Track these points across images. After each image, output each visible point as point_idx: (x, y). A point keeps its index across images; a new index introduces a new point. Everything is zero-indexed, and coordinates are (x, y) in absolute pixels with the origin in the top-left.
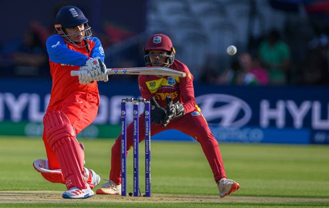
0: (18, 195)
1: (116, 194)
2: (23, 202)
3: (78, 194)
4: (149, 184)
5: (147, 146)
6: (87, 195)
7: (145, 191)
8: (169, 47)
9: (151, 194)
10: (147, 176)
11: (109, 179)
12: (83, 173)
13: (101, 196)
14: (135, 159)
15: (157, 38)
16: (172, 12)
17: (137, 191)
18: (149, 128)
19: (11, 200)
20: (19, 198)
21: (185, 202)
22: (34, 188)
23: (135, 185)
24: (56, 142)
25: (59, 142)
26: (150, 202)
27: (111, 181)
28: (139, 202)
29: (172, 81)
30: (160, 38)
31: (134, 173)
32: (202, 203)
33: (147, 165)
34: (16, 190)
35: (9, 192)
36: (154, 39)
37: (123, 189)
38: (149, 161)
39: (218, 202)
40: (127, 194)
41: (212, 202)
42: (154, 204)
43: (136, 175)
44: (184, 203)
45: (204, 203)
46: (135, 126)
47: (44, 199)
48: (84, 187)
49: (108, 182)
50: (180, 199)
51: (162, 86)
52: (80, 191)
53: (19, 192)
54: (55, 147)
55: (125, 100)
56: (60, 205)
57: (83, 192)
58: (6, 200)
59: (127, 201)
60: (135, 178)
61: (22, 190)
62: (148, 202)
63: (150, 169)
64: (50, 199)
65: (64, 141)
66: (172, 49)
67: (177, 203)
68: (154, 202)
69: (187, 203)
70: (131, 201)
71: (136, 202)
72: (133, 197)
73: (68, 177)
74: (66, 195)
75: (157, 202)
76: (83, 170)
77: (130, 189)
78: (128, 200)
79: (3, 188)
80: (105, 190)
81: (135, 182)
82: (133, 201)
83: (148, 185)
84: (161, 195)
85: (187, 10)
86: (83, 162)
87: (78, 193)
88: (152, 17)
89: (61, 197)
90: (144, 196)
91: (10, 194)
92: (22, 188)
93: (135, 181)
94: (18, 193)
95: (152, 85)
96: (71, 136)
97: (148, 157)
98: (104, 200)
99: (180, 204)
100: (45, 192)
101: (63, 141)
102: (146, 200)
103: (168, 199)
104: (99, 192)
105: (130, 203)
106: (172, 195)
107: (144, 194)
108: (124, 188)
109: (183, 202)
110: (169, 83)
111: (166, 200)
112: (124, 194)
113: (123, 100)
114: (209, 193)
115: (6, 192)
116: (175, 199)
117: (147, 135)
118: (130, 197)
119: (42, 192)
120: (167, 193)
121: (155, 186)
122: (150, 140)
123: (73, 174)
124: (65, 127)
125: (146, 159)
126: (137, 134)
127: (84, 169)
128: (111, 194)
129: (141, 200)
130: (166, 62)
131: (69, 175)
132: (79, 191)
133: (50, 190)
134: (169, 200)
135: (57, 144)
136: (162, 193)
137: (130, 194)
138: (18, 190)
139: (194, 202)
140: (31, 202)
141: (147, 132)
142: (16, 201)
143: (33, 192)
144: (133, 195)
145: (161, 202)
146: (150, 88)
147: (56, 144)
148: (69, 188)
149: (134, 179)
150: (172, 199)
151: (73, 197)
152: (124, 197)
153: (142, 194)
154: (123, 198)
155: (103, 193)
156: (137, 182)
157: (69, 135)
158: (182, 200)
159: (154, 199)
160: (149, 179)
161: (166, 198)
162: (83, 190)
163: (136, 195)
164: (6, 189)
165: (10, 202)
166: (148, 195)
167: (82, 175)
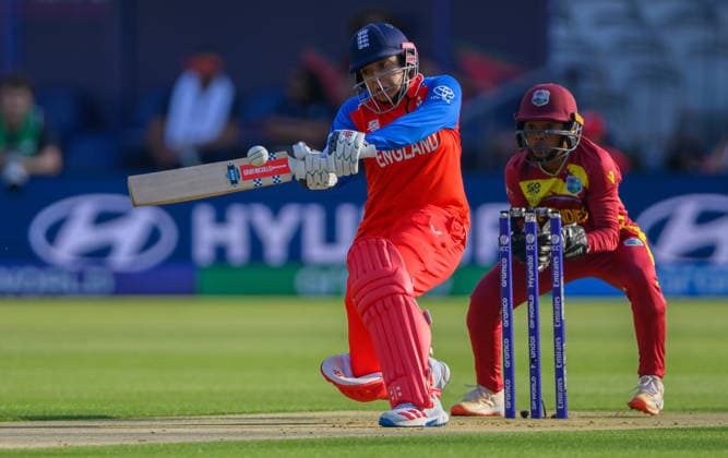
0: (285, 421)
1: (495, 414)
2: (293, 437)
3: (412, 418)
4: (564, 391)
5: (557, 310)
6: (433, 422)
7: (554, 405)
8: (566, 113)
9: (569, 413)
10: (559, 373)
11: (475, 383)
12: (426, 373)
13: (462, 419)
14: (533, 338)
15: (540, 94)
16: (603, 21)
17: (538, 406)
18: (559, 270)
19: (267, 434)
20: (286, 428)
21: (641, 427)
22: (317, 406)
23: (534, 395)
24: (373, 304)
25: (379, 305)
26: (566, 429)
27: (481, 387)
28: (544, 429)
29: (576, 186)
30: (546, 94)
31: (531, 369)
32: (678, 429)
33: (559, 351)
34: (279, 411)
35: (263, 415)
36: (535, 97)
37: (509, 403)
38: (562, 342)
39: (712, 425)
40: (518, 414)
41: (699, 426)
42: (575, 433)
43: (535, 373)
44: (640, 430)
45: (682, 430)
46: (531, 268)
47: (339, 430)
48: (427, 405)
49: (475, 388)
50: (630, 421)
51: (555, 194)
52: (419, 412)
53: (286, 415)
54: (370, 314)
55: (506, 212)
56: (376, 442)
57: (424, 415)
58: (258, 433)
59: (518, 430)
60: (534, 379)
61: (293, 411)
62: (561, 429)
63: (565, 359)
64: (353, 430)
65: (391, 302)
66: (573, 116)
67: (624, 431)
68: (575, 429)
69: (644, 430)
70: (526, 430)
71: (538, 430)
72: (530, 421)
73: (394, 380)
74: (387, 420)
75: (581, 429)
76: (427, 367)
77: (523, 402)
78: (520, 427)
79: (252, 410)
80: (471, 407)
81: (534, 389)
82: (530, 429)
83: (561, 392)
84: (590, 414)
85: (634, 16)
86: (428, 350)
87: (413, 415)
88: (560, 33)
89: (376, 424)
90: (553, 417)
91: (267, 421)
92: (292, 407)
93: (534, 385)
94: (283, 418)
95: (532, 189)
96: (405, 293)
97: (559, 332)
98: (468, 427)
99: (630, 431)
100: (342, 413)
101: (388, 301)
102: (557, 427)
103: (605, 421)
104: (458, 412)
105: (524, 433)
106: (614, 414)
107: (554, 412)
108: (510, 399)
109: (638, 428)
110: (570, 189)
111: (601, 424)
112: (510, 413)
113: (502, 212)
114: (692, 406)
115: (259, 416)
116: (622, 420)
117: (555, 286)
118: (524, 421)
119: (336, 413)
120: (602, 409)
121: (577, 395)
122: (563, 298)
123: (406, 374)
124: (395, 273)
125: (556, 337)
126: (534, 284)
127: (429, 364)
128: (482, 415)
129: (547, 426)
130: (561, 145)
131: (397, 376)
132: (415, 412)
133: (353, 409)
134: (607, 425)
135: (375, 307)
136: (593, 410)
137: (524, 415)
138: (285, 411)
139: (659, 426)
140: (311, 437)
141: (556, 280)
142: (280, 435)
143: (317, 414)
144: (529, 417)
145: (589, 428)
146: (528, 196)
147: (371, 309)
148: (395, 405)
149: (532, 382)
150: (614, 420)
151: (401, 423)
152: (510, 420)
153: (549, 414)
154: (508, 423)
155: (466, 414)
156: (538, 388)
157: (401, 291)
158: (634, 423)
159: (574, 424)
160: (563, 382)
161: (600, 420)
162: (425, 411)
163: (536, 414)
164: (258, 409)
165: (266, 438)
166: (561, 414)
167: (424, 379)
